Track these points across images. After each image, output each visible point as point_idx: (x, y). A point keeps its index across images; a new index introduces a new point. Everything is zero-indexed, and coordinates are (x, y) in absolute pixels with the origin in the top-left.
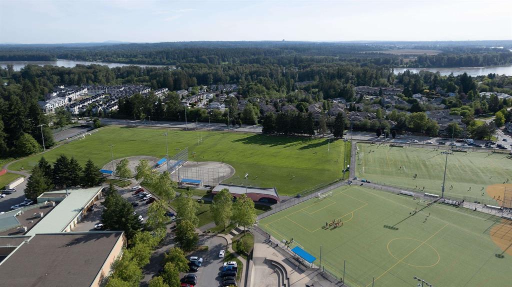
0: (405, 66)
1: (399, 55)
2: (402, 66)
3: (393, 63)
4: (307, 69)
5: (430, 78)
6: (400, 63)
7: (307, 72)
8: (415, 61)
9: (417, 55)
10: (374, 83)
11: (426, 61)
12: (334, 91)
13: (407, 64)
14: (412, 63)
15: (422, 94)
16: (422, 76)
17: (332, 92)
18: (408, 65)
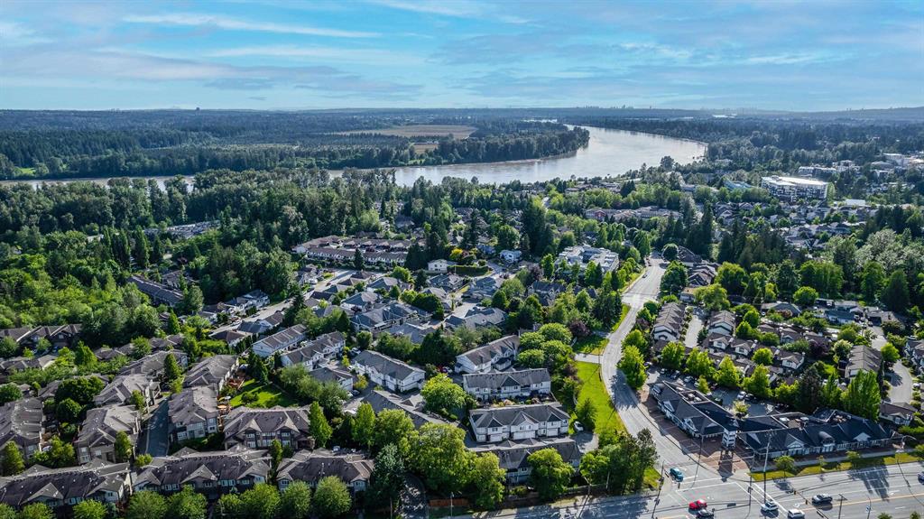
0: (419, 162)
1: (409, 137)
2: (412, 162)
3: (396, 157)
4: (209, 190)
5: (462, 195)
6: (409, 157)
7: (209, 195)
8: (436, 151)
9: (438, 138)
10: (349, 224)
11: (452, 151)
12: (236, 276)
13: (421, 157)
14: (430, 155)
15: (447, 259)
16: (446, 190)
17: (231, 278)
18: (423, 161)
